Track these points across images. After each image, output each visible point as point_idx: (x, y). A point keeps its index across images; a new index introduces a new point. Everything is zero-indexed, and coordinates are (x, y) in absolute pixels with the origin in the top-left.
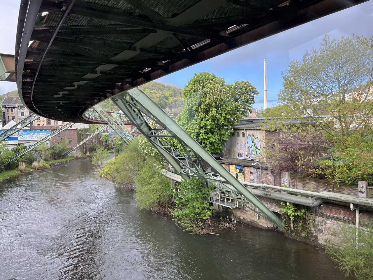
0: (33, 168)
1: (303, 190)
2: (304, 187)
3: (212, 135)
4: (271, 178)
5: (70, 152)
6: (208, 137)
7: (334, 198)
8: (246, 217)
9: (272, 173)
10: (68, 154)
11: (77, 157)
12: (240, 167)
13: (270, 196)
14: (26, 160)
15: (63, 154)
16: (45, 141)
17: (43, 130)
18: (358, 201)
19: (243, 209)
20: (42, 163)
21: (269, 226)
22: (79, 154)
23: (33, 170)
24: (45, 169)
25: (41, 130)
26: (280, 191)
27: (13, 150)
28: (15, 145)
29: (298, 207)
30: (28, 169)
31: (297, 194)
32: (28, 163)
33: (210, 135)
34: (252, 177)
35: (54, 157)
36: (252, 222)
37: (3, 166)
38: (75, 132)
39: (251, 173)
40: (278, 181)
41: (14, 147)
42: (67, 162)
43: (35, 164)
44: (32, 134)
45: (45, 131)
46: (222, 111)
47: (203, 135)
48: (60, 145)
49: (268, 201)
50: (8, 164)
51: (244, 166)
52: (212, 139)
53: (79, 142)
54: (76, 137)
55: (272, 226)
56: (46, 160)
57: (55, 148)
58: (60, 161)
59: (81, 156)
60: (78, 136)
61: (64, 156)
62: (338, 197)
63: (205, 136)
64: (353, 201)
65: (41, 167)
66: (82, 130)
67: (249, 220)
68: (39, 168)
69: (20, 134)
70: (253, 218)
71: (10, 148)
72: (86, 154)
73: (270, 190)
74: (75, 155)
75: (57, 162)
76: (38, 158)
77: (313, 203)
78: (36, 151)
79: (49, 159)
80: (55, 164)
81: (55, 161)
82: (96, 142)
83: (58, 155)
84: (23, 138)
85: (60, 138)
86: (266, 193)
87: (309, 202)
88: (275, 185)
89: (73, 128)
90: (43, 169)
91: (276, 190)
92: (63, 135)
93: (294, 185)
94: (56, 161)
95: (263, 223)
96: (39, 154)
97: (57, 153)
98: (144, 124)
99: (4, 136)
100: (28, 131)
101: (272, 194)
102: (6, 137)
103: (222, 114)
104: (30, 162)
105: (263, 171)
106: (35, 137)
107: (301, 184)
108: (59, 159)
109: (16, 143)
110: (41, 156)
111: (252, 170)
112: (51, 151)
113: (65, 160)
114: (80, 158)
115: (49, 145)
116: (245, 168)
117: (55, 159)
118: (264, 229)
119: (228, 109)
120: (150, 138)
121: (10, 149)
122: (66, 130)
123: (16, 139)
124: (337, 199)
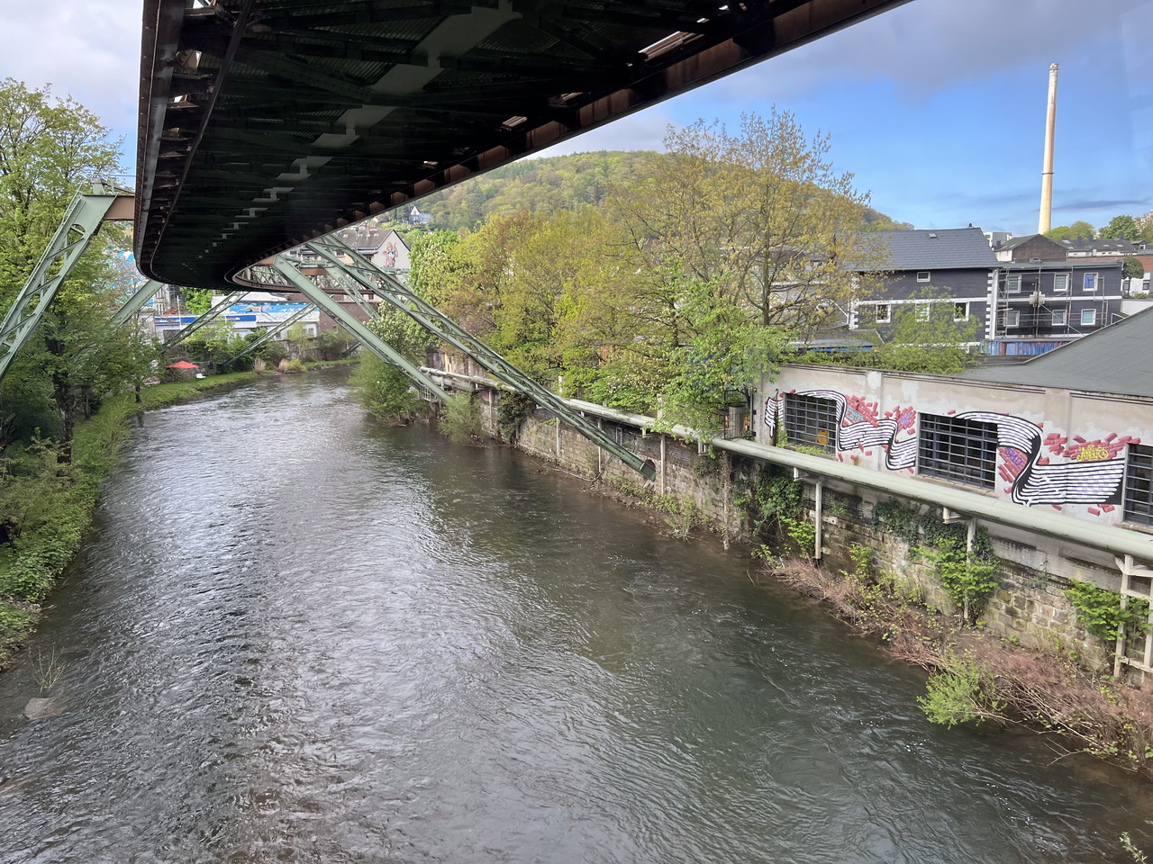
13: (457, 386)
14: (269, 356)
15: (342, 351)
20: (294, 363)
23: (279, 373)
24: (300, 373)
27: (248, 339)
30: (270, 371)
32: (272, 362)
35: (325, 355)
41: (250, 332)
43: (284, 364)
56: (306, 360)
57: (325, 339)
68: (290, 371)
71: (243, 335)
78: (289, 341)
79: (312, 359)
80: (323, 367)
83: (332, 351)
94: (325, 363)
96: (295, 347)
97: (331, 348)
104: (274, 359)
108: (334, 360)
110: (297, 352)
112: (317, 344)
115: (315, 334)
117: (326, 359)
123: (253, 318)
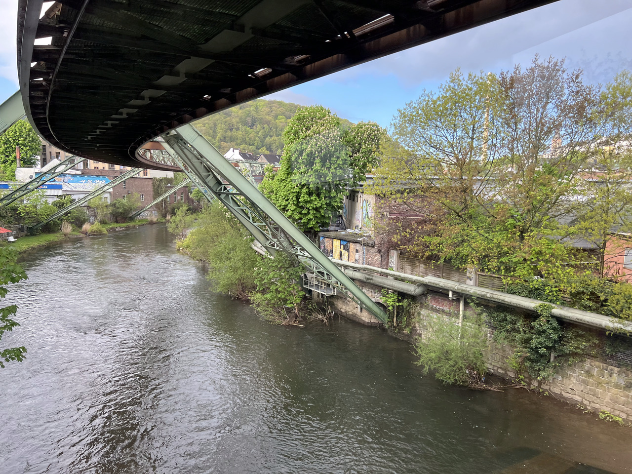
0: (82, 233)
1: (412, 274)
3: (317, 198)
4: (377, 258)
5: (141, 213)
6: (312, 200)
7: (433, 283)
8: (347, 309)
9: (380, 251)
10: (138, 215)
11: (152, 221)
12: (345, 243)
13: (371, 281)
14: (73, 220)
15: (130, 215)
16: (100, 192)
17: (101, 177)
18: (456, 288)
19: (346, 299)
20: (97, 226)
21: (372, 321)
22: (154, 217)
23: (83, 235)
24: (101, 235)
25: (98, 176)
26: (387, 275)
27: (55, 204)
28: (58, 196)
29: (402, 295)
30: (75, 233)
31: (403, 280)
32: (76, 225)
33: (313, 198)
34: (357, 256)
35: (117, 219)
36: (354, 315)
37: (40, 227)
38: (151, 182)
39: (357, 251)
40: (385, 263)
41: (56, 199)
42: (134, 227)
43: (86, 227)
44: (83, 181)
45: (104, 179)
46: (331, 164)
47: (304, 197)
48: (125, 201)
49: (372, 288)
50: (46, 223)
51: (349, 242)
52: (316, 203)
53: (155, 199)
54: (152, 190)
55: (377, 322)
56: (103, 222)
57: (117, 205)
58: (124, 225)
59: (157, 220)
60: (153, 188)
61: (132, 219)
62: (437, 282)
63: (306, 198)
64: (451, 287)
65: (94, 232)
66: (161, 180)
67: (351, 313)
68: (92, 234)
69: (66, 180)
70: (355, 311)
71: (51, 201)
72: (165, 217)
73: (376, 275)
74: (149, 219)
75: (120, 227)
76: (92, 218)
77: (415, 291)
78: (89, 207)
79: (108, 222)
80: (117, 230)
81: (116, 225)
82: (183, 200)
83: (122, 215)
84: (70, 186)
85: (126, 190)
86: (367, 276)
87: (412, 289)
88: (381, 267)
89: (149, 176)
90: (96, 235)
91: (382, 274)
92: (130, 187)
93: (402, 269)
94: (118, 225)
95: (365, 317)
96: (93, 212)
97: (121, 213)
98: (211, 176)
99: (38, 182)
100: (78, 177)
101: (374, 278)
102: (41, 183)
103: (330, 167)
104: (79, 223)
105: (370, 248)
106: (88, 185)
107: (410, 267)
108: (123, 222)
109: (59, 194)
110: (96, 216)
111: (358, 247)
112: (110, 209)
113: (131, 224)
114: (156, 223)
115: (109, 201)
116: (351, 244)
117: (117, 222)
118: (366, 324)
119: (338, 162)
120: (220, 195)
121: (51, 203)
122: (132, 178)
123: (59, 187)
124: (436, 284)
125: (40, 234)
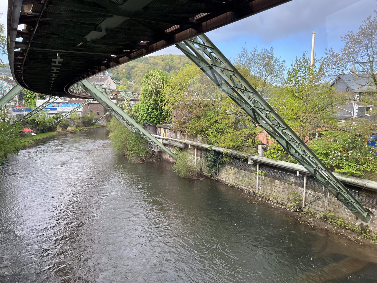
2: (184, 139)
4: (174, 135)
5: (97, 121)
9: (174, 132)
11: (103, 125)
13: (171, 144)
20: (74, 128)
21: (174, 161)
23: (67, 132)
24: (76, 132)
26: (176, 141)
27: (54, 118)
30: (63, 131)
31: (180, 143)
34: (168, 134)
35: (85, 124)
39: (168, 132)
41: (54, 115)
43: (69, 128)
44: (68, 106)
45: (78, 104)
47: (150, 110)
48: (89, 116)
52: (156, 113)
53: (104, 114)
57: (85, 118)
58: (89, 127)
60: (104, 109)
61: (93, 124)
65: (73, 131)
67: (167, 159)
69: (60, 106)
76: (72, 124)
77: (182, 146)
78: (70, 119)
84: (62, 109)
85: (90, 110)
86: (169, 142)
88: (174, 138)
92: (92, 108)
93: (181, 138)
95: (171, 160)
97: (87, 122)
100: (65, 104)
105: (171, 131)
106: (70, 108)
109: (56, 113)
113: (92, 127)
116: (166, 129)
117: (85, 126)
118: (172, 163)
125: (47, 132)
